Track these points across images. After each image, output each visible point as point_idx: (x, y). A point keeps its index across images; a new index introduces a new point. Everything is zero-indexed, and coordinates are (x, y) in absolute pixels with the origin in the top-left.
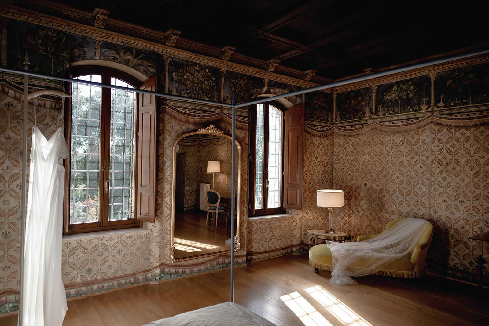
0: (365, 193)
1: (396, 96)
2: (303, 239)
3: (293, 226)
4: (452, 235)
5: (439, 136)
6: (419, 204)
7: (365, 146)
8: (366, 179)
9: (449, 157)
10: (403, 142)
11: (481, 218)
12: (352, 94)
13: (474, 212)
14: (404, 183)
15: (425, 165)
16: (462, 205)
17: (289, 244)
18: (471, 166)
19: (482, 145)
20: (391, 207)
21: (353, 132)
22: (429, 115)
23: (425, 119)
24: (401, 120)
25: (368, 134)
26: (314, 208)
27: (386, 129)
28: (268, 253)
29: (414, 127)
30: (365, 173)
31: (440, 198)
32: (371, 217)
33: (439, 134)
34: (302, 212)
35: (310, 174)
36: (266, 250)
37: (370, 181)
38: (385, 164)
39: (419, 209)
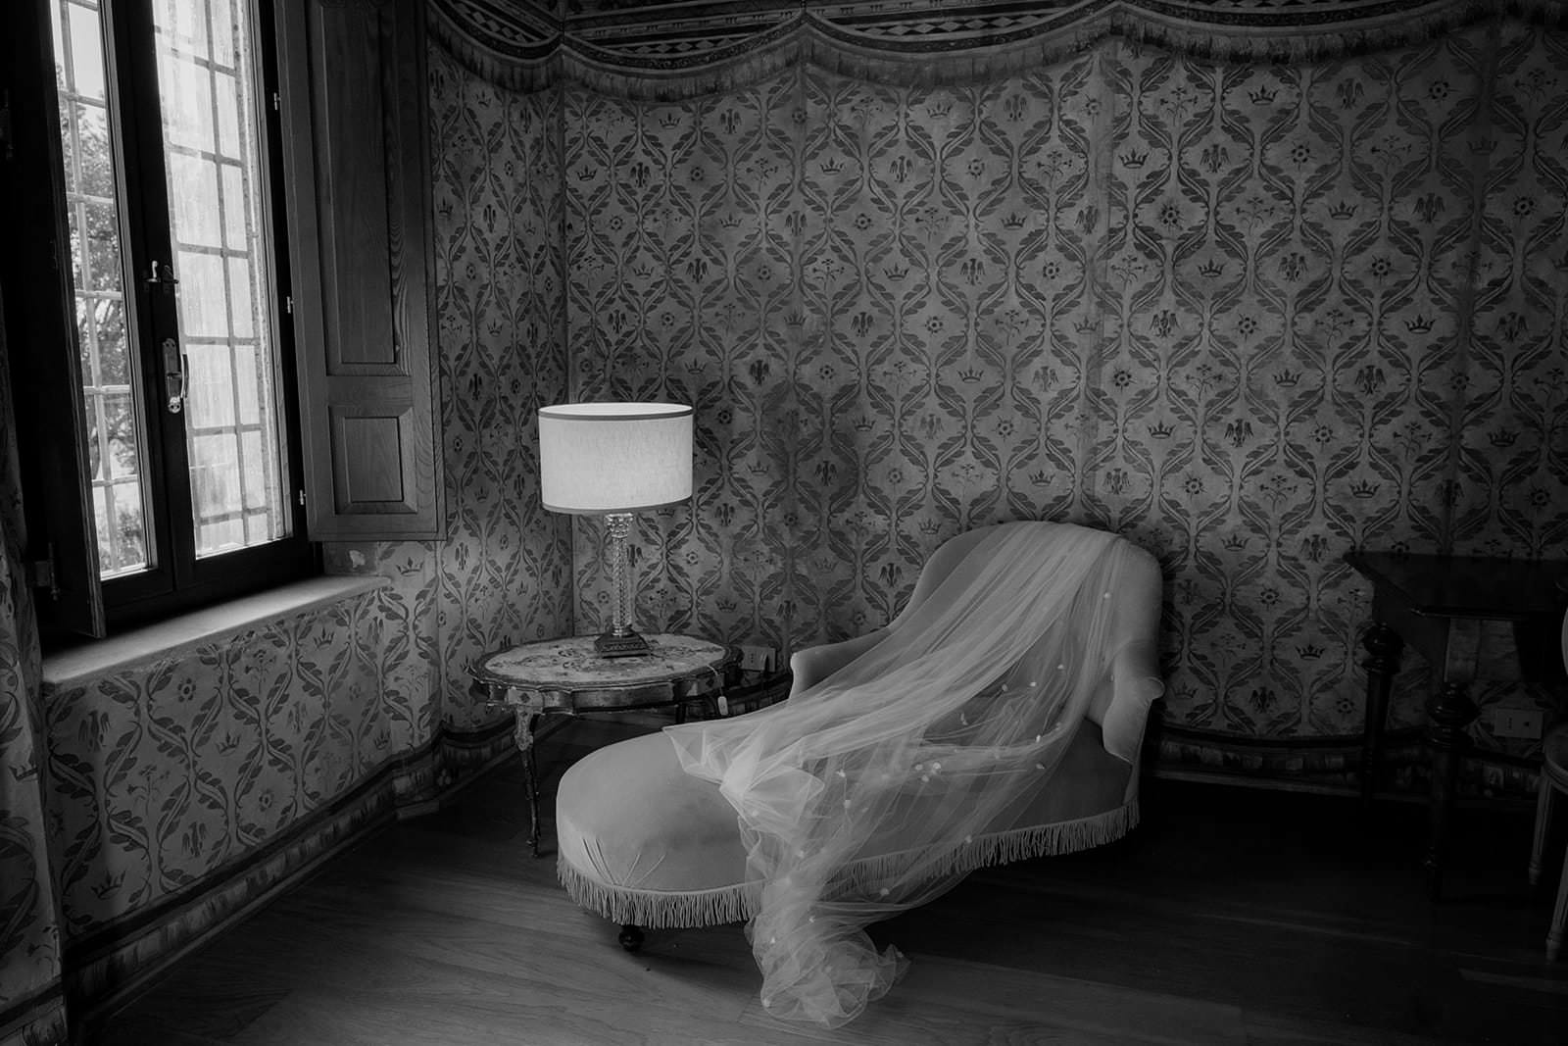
0: (758, 414)
4: (1189, 581)
5: (1149, 105)
6: (1042, 451)
7: (756, 156)
8: (760, 342)
9: (1194, 215)
10: (964, 136)
11: (1319, 498)
13: (1290, 474)
14: (968, 355)
15: (1072, 258)
16: (1239, 442)
18: (1289, 259)
19: (1347, 153)
20: (896, 476)
21: (683, 76)
23: (1081, 12)
24: (957, 12)
25: (773, 91)
26: (491, 514)
27: (873, 63)
28: (240, 874)
29: (1024, 56)
30: (757, 305)
31: (1141, 416)
32: (792, 535)
33: (1147, 94)
34: (433, 553)
35: (464, 315)
36: (223, 864)
37: (785, 349)
38: (867, 253)
39: (1041, 475)
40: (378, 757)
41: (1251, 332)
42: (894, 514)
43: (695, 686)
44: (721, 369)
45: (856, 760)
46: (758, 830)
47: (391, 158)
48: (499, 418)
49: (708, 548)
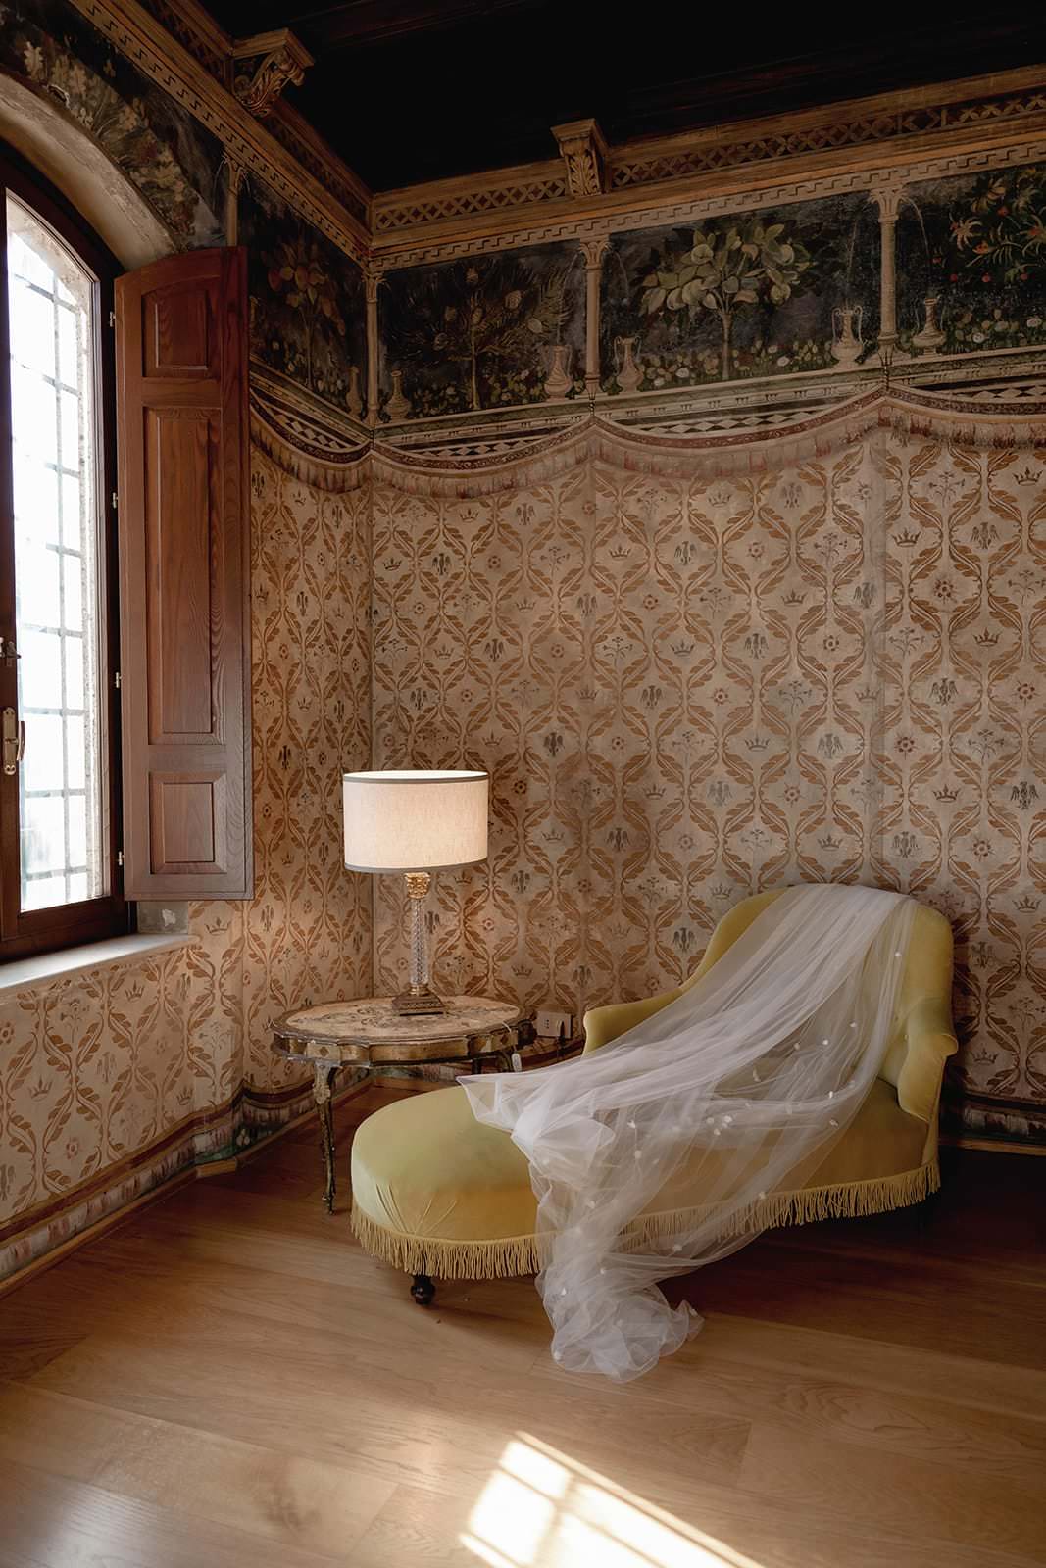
0: (552, 784)
1: (708, 292)
2: (248, 1066)
3: (192, 999)
4: (983, 944)
6: (830, 816)
7: (549, 544)
9: (968, 588)
12: (472, 275)
14: (754, 724)
15: (852, 631)
16: (1025, 804)
17: (172, 1119)
20: (688, 842)
21: (482, 474)
22: (872, 387)
23: (850, 408)
24: (734, 411)
25: (565, 485)
26: (295, 879)
27: (658, 458)
28: (42, 1222)
29: (798, 448)
30: (550, 681)
31: (927, 780)
32: (587, 901)
33: (917, 479)
34: (240, 914)
35: (275, 691)
36: (27, 1209)
37: (577, 722)
38: (654, 631)
39: (830, 839)
40: (180, 1113)
41: (1030, 697)
42: (685, 880)
43: (489, 1042)
44: (517, 742)
45: (647, 1112)
46: (549, 1178)
47: (214, 548)
48: (306, 787)
49: (505, 916)
